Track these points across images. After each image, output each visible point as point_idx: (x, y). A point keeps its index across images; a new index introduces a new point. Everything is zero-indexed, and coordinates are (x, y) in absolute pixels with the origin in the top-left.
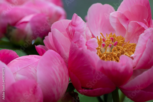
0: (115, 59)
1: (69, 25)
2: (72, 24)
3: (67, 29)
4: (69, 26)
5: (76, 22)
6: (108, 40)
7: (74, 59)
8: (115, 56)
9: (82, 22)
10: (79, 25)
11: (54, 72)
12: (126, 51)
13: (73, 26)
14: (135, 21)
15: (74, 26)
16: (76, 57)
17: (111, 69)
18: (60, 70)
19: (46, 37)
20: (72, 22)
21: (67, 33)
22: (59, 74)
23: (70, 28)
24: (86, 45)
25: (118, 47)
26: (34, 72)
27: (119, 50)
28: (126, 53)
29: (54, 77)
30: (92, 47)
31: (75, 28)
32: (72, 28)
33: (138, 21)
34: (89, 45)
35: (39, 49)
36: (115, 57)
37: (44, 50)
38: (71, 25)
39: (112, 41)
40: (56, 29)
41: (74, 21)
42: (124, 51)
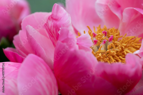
0: (114, 59)
1: (49, 18)
2: (52, 18)
3: (46, 25)
4: (49, 21)
5: (58, 15)
6: (99, 35)
7: (64, 63)
8: (114, 54)
9: (65, 14)
10: (62, 19)
11: (40, 84)
12: (126, 47)
13: (54, 21)
14: (132, 8)
15: (56, 20)
16: (66, 60)
17: (117, 73)
18: (47, 80)
19: (15, 37)
20: (52, 15)
21: (47, 30)
22: (47, 86)
23: (51, 23)
24: (77, 44)
25: (115, 42)
26: (13, 85)
27: (116, 46)
28: (126, 50)
29: (40, 90)
30: (84, 45)
31: (58, 23)
32: (53, 23)
33: (135, 7)
34: (80, 43)
35: (9, 53)
36: (113, 57)
37: (16, 54)
38: (51, 20)
39: (105, 36)
40: (29, 26)
41: (55, 14)
42: (123, 47)
